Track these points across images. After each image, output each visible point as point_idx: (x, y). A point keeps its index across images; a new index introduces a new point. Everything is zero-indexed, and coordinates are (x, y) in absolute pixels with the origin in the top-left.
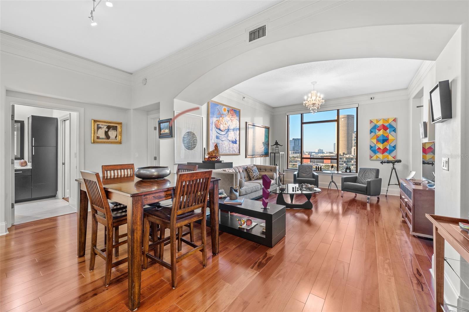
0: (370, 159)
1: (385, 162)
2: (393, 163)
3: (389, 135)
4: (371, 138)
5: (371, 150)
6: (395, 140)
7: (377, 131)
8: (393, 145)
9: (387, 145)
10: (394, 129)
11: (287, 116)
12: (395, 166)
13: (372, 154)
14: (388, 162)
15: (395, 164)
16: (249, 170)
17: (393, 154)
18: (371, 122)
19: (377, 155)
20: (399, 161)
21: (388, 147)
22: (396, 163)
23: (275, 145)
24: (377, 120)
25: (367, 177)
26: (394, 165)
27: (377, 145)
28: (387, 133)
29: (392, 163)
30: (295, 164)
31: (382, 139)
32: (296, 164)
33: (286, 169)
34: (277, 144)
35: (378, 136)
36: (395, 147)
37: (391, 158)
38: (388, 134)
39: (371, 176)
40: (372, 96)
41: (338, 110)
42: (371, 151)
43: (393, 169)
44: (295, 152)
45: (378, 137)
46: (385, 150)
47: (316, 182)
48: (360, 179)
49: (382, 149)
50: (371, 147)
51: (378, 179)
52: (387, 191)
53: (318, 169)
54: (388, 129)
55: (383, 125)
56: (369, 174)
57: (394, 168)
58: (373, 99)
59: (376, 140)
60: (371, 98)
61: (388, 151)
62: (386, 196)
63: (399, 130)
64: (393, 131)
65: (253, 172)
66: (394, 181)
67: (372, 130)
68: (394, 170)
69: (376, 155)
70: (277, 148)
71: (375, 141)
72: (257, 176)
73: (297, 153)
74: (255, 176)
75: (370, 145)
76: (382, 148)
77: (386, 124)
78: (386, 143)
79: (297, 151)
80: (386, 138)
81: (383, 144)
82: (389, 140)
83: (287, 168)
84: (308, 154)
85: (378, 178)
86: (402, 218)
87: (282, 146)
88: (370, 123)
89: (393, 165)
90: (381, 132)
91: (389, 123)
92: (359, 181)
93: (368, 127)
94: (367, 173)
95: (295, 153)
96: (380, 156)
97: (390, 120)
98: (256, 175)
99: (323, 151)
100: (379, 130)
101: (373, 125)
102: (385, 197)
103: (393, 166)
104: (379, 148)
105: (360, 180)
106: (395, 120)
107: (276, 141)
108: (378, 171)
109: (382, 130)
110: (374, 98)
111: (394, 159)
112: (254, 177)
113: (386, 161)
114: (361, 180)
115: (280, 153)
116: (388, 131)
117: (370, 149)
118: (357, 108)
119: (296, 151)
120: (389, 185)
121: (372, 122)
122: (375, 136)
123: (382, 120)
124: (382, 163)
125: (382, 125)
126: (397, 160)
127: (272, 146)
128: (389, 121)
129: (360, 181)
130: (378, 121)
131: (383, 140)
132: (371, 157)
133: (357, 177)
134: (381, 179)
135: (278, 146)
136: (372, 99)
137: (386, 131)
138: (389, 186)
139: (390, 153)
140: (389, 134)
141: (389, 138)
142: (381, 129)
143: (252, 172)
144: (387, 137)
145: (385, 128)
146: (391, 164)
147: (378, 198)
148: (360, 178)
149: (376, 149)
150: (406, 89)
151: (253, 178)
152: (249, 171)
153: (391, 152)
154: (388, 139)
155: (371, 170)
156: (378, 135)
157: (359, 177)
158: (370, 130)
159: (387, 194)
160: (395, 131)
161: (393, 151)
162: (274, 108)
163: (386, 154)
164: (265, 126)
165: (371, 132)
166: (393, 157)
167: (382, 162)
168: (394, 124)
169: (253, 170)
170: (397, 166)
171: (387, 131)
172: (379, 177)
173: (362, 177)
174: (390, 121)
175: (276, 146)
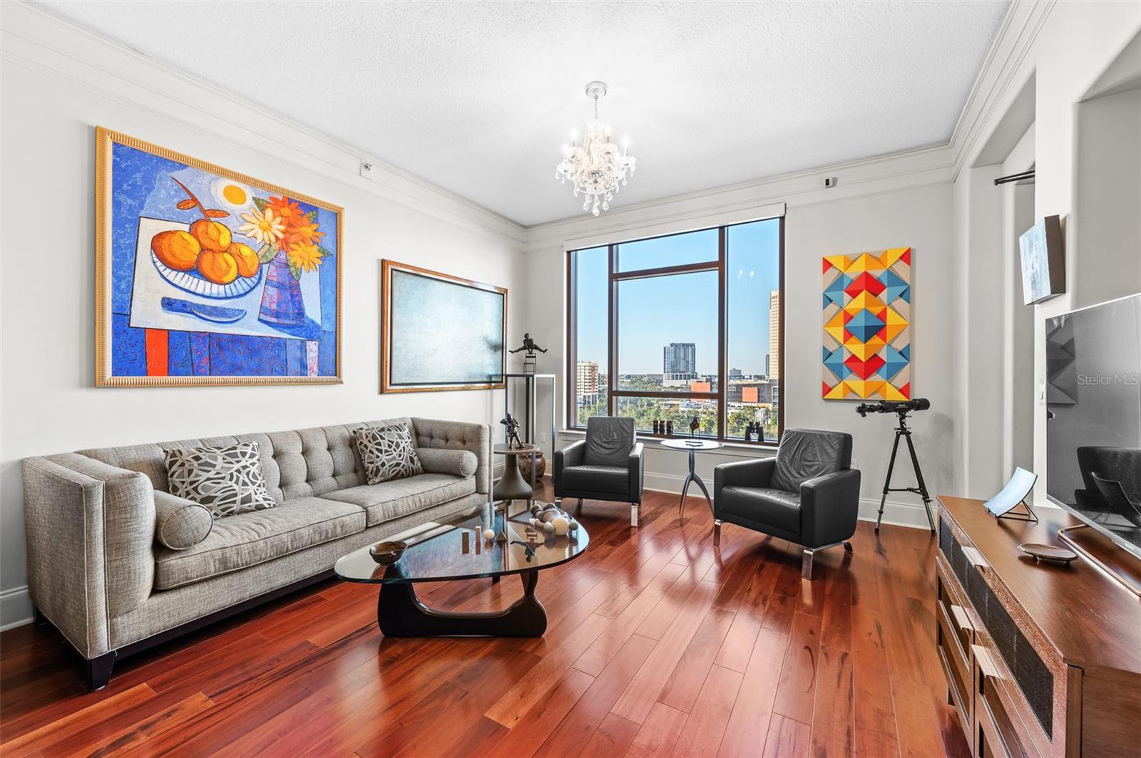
0: (824, 395)
1: (872, 409)
2: (902, 409)
3: (886, 309)
4: (829, 323)
5: (825, 364)
6: (908, 327)
7: (847, 297)
8: (899, 345)
9: (881, 347)
10: (904, 288)
11: (565, 254)
12: (909, 423)
13: (831, 379)
14: (886, 407)
15: (907, 414)
16: (361, 443)
17: (901, 379)
18: (827, 265)
19: (844, 381)
20: (923, 405)
21: (883, 355)
22: (911, 413)
23: (524, 348)
24: (845, 257)
25: (808, 463)
26: (903, 418)
27: (847, 346)
28: (881, 303)
29: (896, 411)
30: (674, 405)
31: (864, 325)
32: (678, 405)
33: (565, 431)
34: (529, 344)
35: (852, 313)
36: (905, 354)
37: (893, 395)
38: (883, 307)
39: (823, 462)
40: (830, 176)
41: (722, 229)
42: (825, 367)
43: (901, 433)
44: (677, 376)
45: (848, 317)
46: (872, 365)
47: (629, 482)
48: (786, 472)
49: (864, 361)
50: (827, 354)
51: (848, 473)
52: (881, 512)
53: (662, 430)
54: (882, 288)
55: (866, 275)
56: (815, 455)
57: (903, 431)
58: (834, 185)
59: (842, 328)
60: (827, 182)
61: (884, 369)
62: (877, 531)
63: (919, 293)
64: (901, 296)
65: (380, 451)
66: (904, 476)
67: (828, 294)
68: (903, 438)
69: (844, 383)
70: (532, 360)
71: (839, 333)
72: (398, 465)
73: (681, 379)
74: (387, 465)
75: (824, 347)
76: (862, 357)
77: (877, 273)
78: (876, 340)
79: (680, 372)
80: (879, 323)
81: (865, 343)
82: (887, 327)
83: (569, 428)
84: (707, 379)
85: (848, 468)
86: (949, 703)
87: (544, 352)
88: (825, 270)
89: (901, 419)
90: (861, 300)
91: (888, 267)
92: (782, 479)
93: (820, 282)
94: (810, 450)
95: (677, 379)
96: (857, 384)
97: (889, 258)
98: (394, 462)
99: (742, 374)
100: (854, 294)
101: (832, 274)
102: (874, 536)
103: (902, 423)
104: (854, 359)
105: (782, 475)
106: (907, 257)
107: (526, 336)
108: (846, 442)
109: (862, 296)
110: (835, 180)
111: (902, 398)
112: (378, 470)
113: (876, 405)
114: (789, 476)
115: (536, 376)
116: (884, 295)
117: (825, 360)
118: (782, 219)
119: (678, 374)
120: (886, 490)
121: (830, 265)
122: (841, 317)
123: (863, 259)
124: (862, 410)
125: (862, 274)
126: (915, 400)
127: (512, 352)
128: (886, 260)
129: (784, 478)
130: (850, 262)
131: (866, 328)
132: (827, 389)
133: (773, 463)
134: (858, 474)
135: (534, 351)
136: (831, 184)
137: (876, 295)
138: (887, 496)
139: (890, 376)
140: (888, 309)
141: (888, 323)
142: (861, 291)
143: (371, 452)
144: (882, 316)
145: (871, 285)
146: (894, 417)
147: (848, 548)
148: (784, 469)
149: (844, 361)
150: (946, 142)
151: (376, 475)
152: (362, 447)
153: (895, 369)
154: (885, 326)
155: (822, 437)
156: (850, 309)
157: (781, 463)
158: (824, 294)
159: (881, 522)
160: (906, 295)
161: (900, 367)
162: (526, 227)
163: (877, 378)
164: (496, 288)
165: (828, 300)
166: (901, 391)
167: (864, 406)
168: (902, 270)
169: (379, 444)
170: (915, 420)
171: (880, 295)
172: (853, 467)
173: (791, 465)
174: (892, 259)
175: (527, 351)
